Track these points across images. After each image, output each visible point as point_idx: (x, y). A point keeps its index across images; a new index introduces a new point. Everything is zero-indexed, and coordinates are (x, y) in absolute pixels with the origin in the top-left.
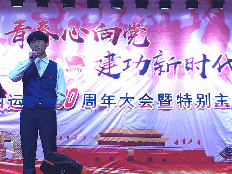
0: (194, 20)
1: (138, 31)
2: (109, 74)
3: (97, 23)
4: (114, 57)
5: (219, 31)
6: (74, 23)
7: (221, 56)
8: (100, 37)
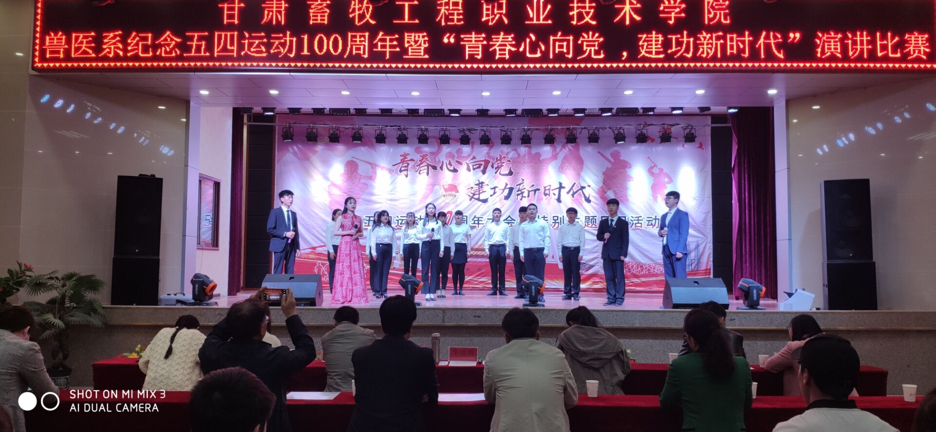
0: (553, 152)
1: (503, 163)
2: (478, 199)
3: (469, 156)
4: (484, 184)
5: (573, 162)
6: (450, 155)
7: (575, 183)
8: (471, 168)
